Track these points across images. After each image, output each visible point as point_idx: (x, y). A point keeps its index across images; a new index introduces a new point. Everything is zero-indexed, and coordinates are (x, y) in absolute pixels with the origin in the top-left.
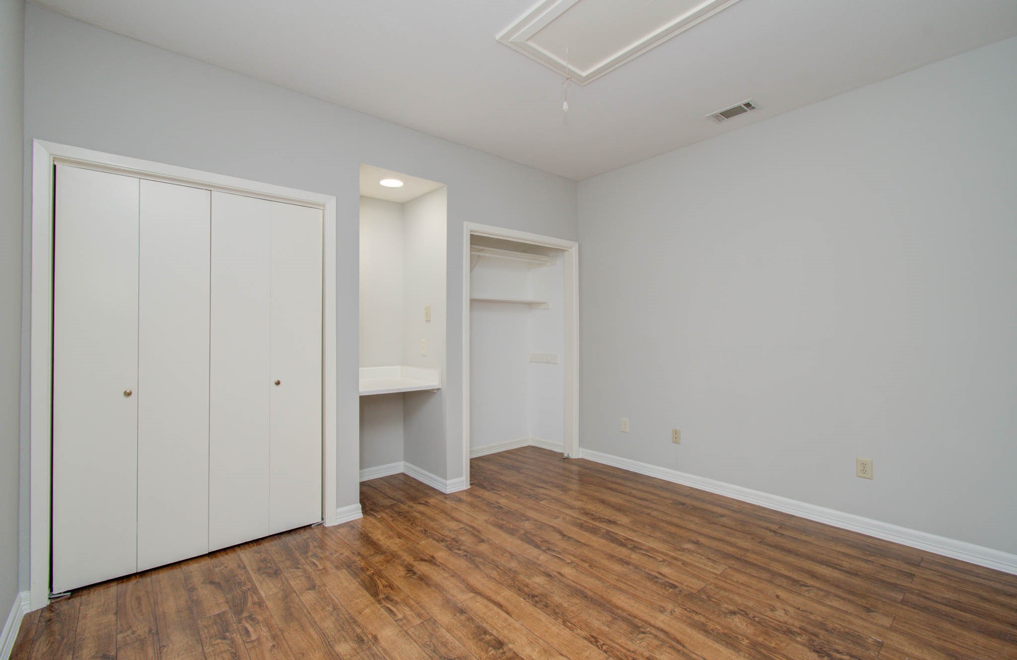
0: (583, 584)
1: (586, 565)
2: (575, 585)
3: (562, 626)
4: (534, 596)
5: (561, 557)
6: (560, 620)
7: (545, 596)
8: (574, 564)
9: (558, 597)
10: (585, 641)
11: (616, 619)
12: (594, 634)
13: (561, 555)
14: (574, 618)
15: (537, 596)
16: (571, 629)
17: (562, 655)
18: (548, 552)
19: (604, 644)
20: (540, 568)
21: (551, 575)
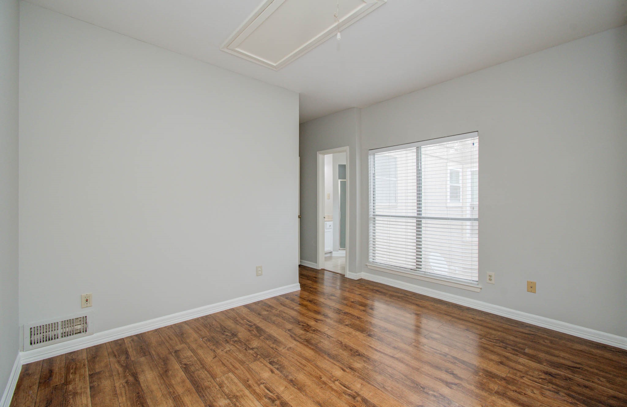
0: (329, 363)
1: (324, 379)
2: (335, 362)
3: (342, 341)
4: (359, 355)
5: (343, 387)
6: (344, 344)
7: (352, 355)
8: (332, 380)
9: (345, 354)
10: (333, 337)
11: (316, 344)
12: (328, 338)
13: (343, 389)
14: (337, 345)
15: (357, 355)
16: (338, 340)
17: (343, 333)
18: (354, 394)
19: (325, 335)
20: (358, 374)
21: (350, 369)
